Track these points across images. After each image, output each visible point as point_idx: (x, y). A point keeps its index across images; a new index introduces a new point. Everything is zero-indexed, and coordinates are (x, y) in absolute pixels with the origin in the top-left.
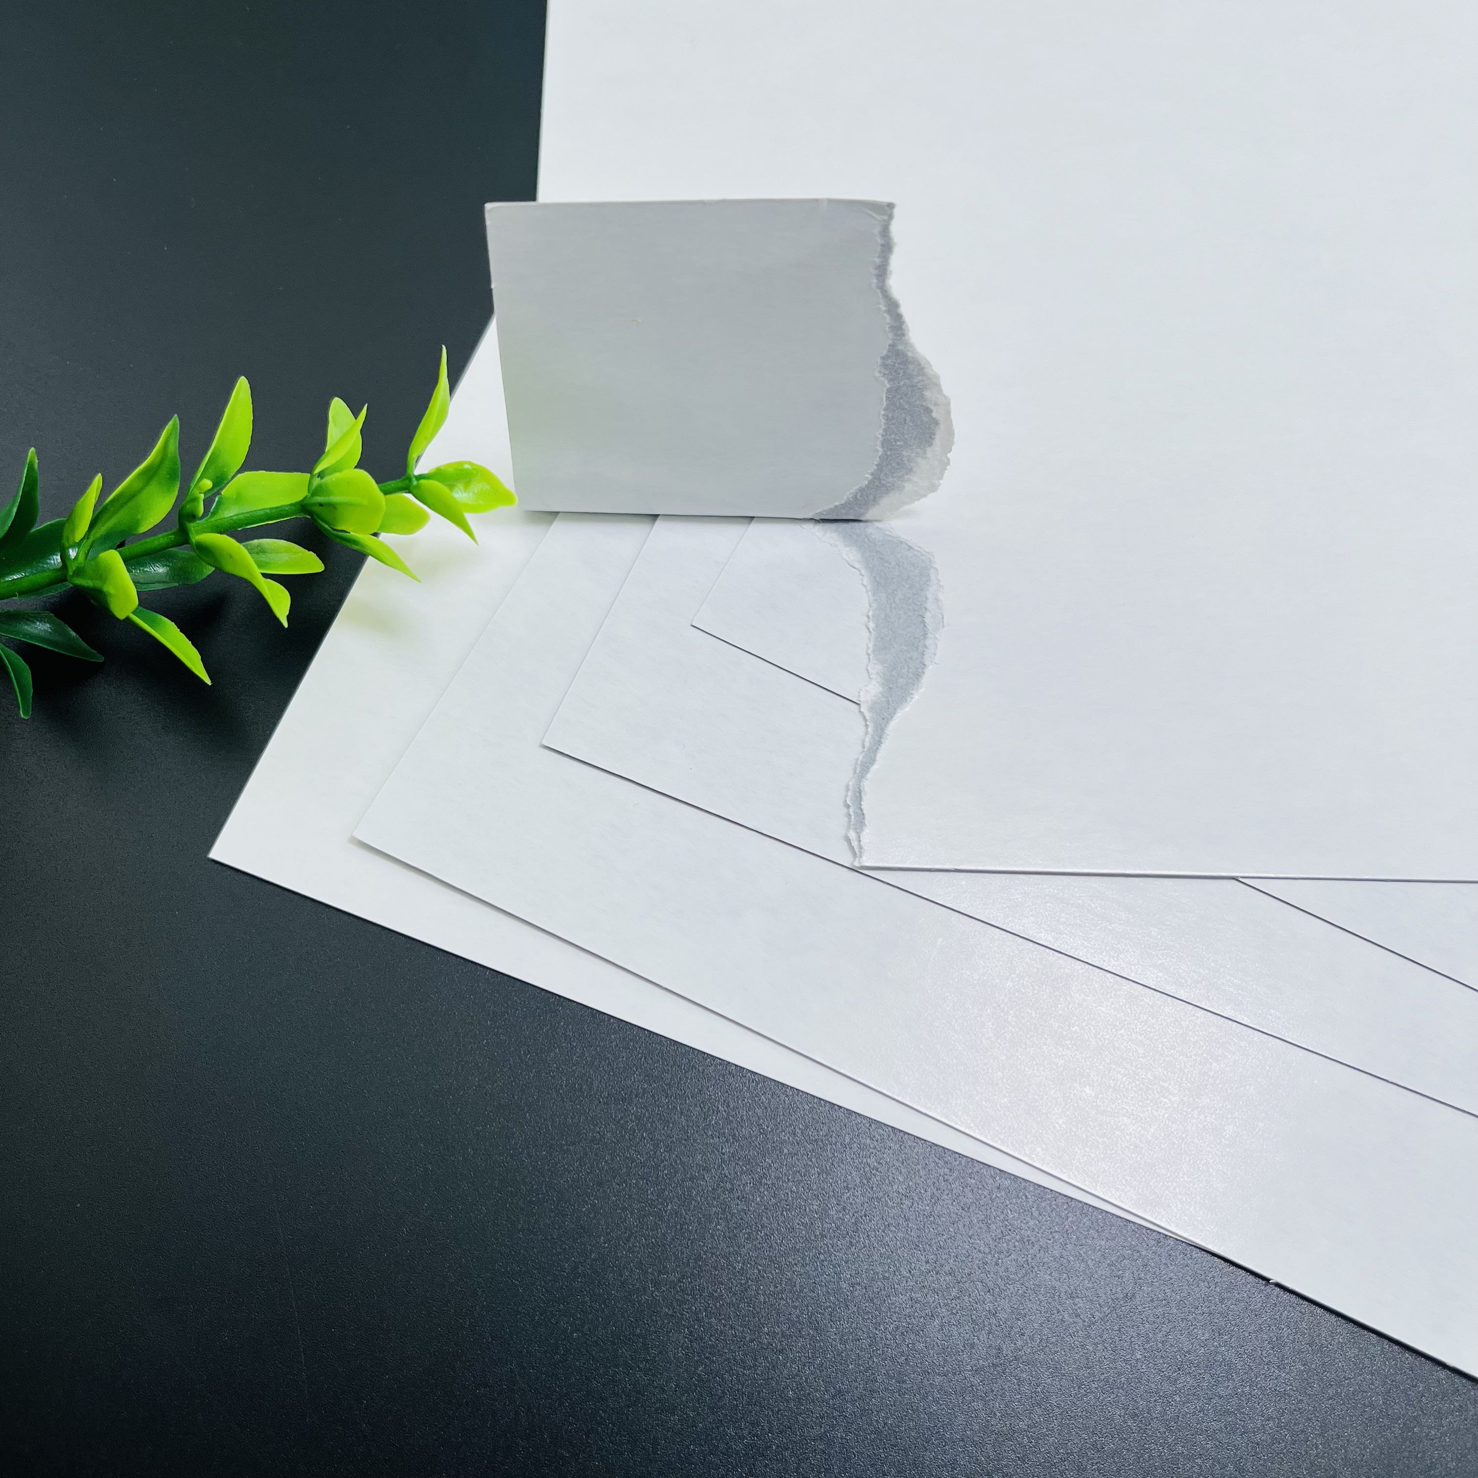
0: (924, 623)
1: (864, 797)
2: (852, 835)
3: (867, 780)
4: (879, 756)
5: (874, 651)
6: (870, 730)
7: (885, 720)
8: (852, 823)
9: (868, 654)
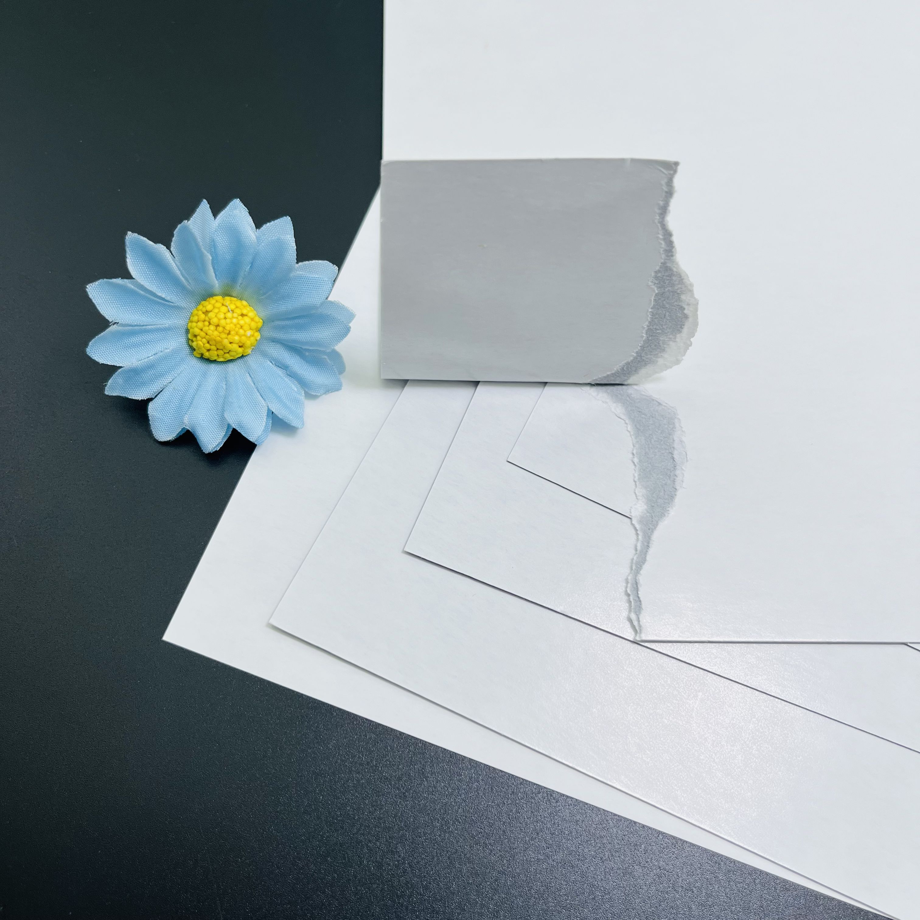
0: (673, 458)
1: (640, 588)
2: (633, 616)
3: (641, 575)
4: (648, 558)
5: (639, 479)
6: (640, 537)
7: (651, 530)
8: (633, 607)
9: (635, 482)
